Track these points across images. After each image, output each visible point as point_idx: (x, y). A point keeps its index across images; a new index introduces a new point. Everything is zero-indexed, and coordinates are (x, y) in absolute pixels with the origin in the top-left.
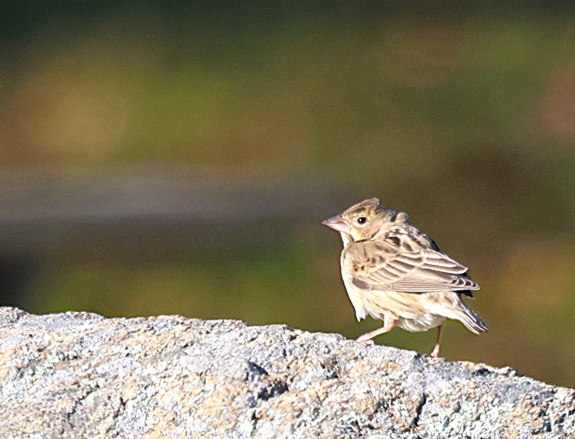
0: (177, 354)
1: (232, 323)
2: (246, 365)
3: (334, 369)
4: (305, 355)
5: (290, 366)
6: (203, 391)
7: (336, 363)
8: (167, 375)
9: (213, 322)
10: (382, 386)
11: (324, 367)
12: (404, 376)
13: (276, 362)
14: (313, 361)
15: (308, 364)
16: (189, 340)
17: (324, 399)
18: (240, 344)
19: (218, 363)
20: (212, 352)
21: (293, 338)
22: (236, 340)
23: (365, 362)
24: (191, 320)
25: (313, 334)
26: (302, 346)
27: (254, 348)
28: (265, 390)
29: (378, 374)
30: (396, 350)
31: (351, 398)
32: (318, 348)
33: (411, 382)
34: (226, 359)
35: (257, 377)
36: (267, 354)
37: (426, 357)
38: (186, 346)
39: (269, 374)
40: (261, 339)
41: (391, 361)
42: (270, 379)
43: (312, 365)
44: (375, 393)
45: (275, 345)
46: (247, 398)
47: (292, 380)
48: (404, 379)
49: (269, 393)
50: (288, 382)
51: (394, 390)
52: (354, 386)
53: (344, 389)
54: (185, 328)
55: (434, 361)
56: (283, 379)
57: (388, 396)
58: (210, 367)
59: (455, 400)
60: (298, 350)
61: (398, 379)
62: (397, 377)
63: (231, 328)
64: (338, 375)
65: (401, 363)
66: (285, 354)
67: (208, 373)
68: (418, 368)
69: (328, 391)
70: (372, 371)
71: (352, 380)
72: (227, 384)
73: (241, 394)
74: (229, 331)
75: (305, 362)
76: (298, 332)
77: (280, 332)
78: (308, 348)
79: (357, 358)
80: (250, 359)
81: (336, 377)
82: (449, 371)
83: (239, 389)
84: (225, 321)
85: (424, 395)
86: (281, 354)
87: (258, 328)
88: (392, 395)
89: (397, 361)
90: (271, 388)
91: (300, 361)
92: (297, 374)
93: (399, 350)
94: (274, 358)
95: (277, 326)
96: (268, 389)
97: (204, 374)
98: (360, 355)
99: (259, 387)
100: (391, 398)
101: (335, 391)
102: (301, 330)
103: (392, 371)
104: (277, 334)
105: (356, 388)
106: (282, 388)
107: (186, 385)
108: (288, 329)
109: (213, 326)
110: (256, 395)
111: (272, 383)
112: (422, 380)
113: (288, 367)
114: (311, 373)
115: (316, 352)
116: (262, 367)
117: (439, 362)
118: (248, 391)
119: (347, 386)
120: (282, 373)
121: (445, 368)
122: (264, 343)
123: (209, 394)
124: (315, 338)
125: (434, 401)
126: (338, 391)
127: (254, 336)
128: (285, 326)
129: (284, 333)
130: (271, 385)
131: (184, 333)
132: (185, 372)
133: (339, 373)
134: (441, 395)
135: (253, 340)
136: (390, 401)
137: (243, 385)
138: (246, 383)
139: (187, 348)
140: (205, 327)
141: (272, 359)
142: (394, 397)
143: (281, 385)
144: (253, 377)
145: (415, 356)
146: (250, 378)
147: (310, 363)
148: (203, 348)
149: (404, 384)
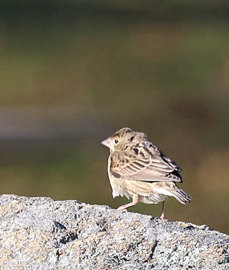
0: (13, 217)
1: (46, 199)
2: (53, 223)
3: (104, 226)
4: (87, 217)
5: (79, 224)
6: (28, 238)
7: (105, 222)
8: (7, 229)
9: (34, 198)
10: (132, 235)
11: (98, 225)
12: (145, 230)
13: (70, 221)
14: (92, 221)
15: (89, 223)
16: (21, 209)
17: (98, 243)
18: (50, 211)
19: (37, 222)
20: (34, 216)
21: (80, 208)
22: (48, 209)
23: (122, 222)
24: (21, 197)
25: (92, 206)
26: (85, 212)
27: (58, 213)
28: (64, 238)
29: (129, 229)
30: (140, 215)
31: (114, 243)
32: (95, 213)
33: (148, 234)
34: (41, 220)
35: (59, 230)
36: (65, 217)
37: (157, 219)
38: (19, 212)
39: (67, 229)
40: (62, 208)
41: (137, 221)
42: (67, 231)
43: (91, 224)
44: (128, 240)
45: (70, 212)
46: (54, 243)
47: (80, 232)
48: (144, 232)
49: (66, 240)
50: (78, 233)
51: (139, 238)
52: (116, 236)
53: (110, 237)
54: (18, 202)
55: (162, 221)
56: (75, 232)
57: (135, 242)
58: (32, 224)
59: (174, 244)
60: (83, 215)
61: (141, 232)
62: (140, 231)
63: (44, 202)
64: (106, 229)
65: (142, 222)
66: (76, 217)
67: (31, 228)
68: (153, 225)
69: (101, 239)
70: (126, 227)
71: (114, 232)
72: (42, 234)
73: (50, 240)
74: (43, 204)
75: (87, 222)
76: (84, 204)
77: (73, 204)
78: (89, 213)
79: (117, 219)
80: (56, 220)
81: (106, 230)
82: (171, 227)
83: (49, 238)
84: (41, 197)
85: (156, 241)
86: (73, 217)
87: (60, 202)
88: (137, 241)
89: (140, 221)
90: (68, 236)
91: (85, 221)
92: (83, 229)
93: (142, 215)
94: (69, 220)
95: (71, 201)
96: (66, 237)
97: (29, 228)
98: (119, 217)
99: (61, 236)
100: (137, 243)
101: (104, 238)
102: (85, 203)
103: (138, 227)
104: (71, 205)
105: (117, 236)
106: (74, 237)
107: (18, 235)
108: (78, 203)
109: (34, 201)
110: (59, 241)
111: (68, 234)
112: (155, 232)
113: (78, 225)
114: (91, 228)
115: (94, 216)
116: (63, 224)
117: (165, 222)
118: (55, 238)
119: (111, 236)
120: (74, 228)
121: (168, 226)
122: (64, 211)
123: (32, 240)
124: (93, 208)
125: (162, 244)
126: (106, 238)
127: (58, 207)
128: (76, 201)
129: (75, 205)
130: (68, 235)
131: (17, 205)
132: (18, 228)
133: (107, 228)
134: (166, 241)
135: (57, 208)
136: (136, 244)
137: (52, 234)
138: (53, 234)
139: (19, 213)
140: (29, 201)
141: (68, 220)
142: (138, 242)
143: (74, 235)
144: (57, 231)
145: (151, 218)
146: (55, 231)
147: (90, 222)
148: (28, 213)
149: (144, 234)
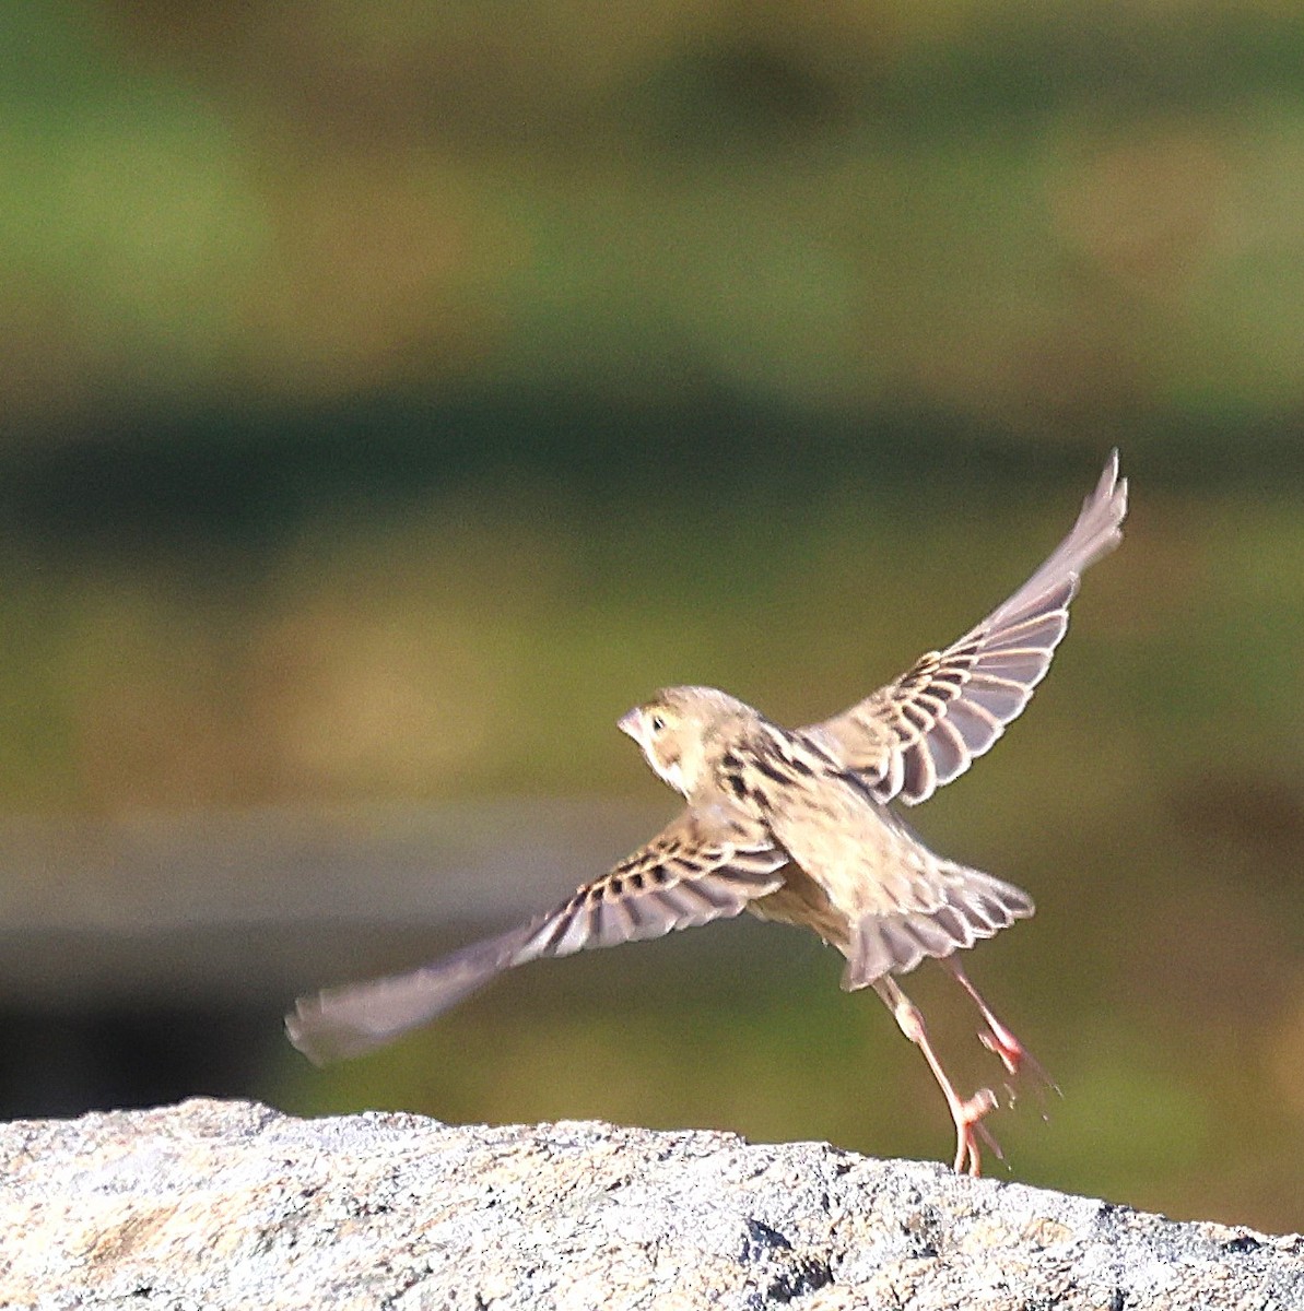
0: (598, 1203)
1: (715, 1137)
2: (744, 1228)
3: (929, 1236)
4: (868, 1206)
5: (836, 1229)
6: (652, 1281)
7: (934, 1223)
8: (575, 1249)
9: (673, 1136)
10: (1030, 1272)
11: (907, 1232)
12: (1077, 1252)
13: (808, 1220)
14: (885, 1219)
15: (875, 1226)
16: (623, 1175)
17: (908, 1301)
18: (732, 1183)
19: (684, 1222)
20: (672, 1198)
21: (843, 1170)
22: (723, 1174)
23: (994, 1221)
24: (627, 1131)
25: (886, 1163)
26: (861, 1187)
27: (760, 1191)
28: (784, 1280)
29: (1020, 1247)
30: (1059, 1196)
31: (964, 1299)
32: (896, 1191)
33: (1093, 1267)
34: (701, 1214)
35: (766, 1253)
36: (788, 1203)
37: (1123, 1211)
38: (617, 1185)
39: (793, 1246)
40: (776, 1171)
41: (1051, 1220)
42: (794, 1256)
43: (882, 1228)
44: (1016, 1290)
45: (806, 1185)
46: (745, 1298)
47: (840, 1259)
48: (1077, 1259)
49: (792, 1286)
50: (833, 1263)
51: (1056, 1281)
52: (972, 1270)
53: (951, 1279)
54: (614, 1147)
55: (1141, 1220)
56: (823, 1257)
57: (1044, 1295)
58: (667, 1230)
59: (1184, 1303)
60: (854, 1196)
61: (1065, 1259)
62: (1061, 1255)
63: (711, 1147)
64: (937, 1249)
65: (1069, 1224)
66: (826, 1204)
67: (662, 1244)
68: (1109, 1235)
69: (916, 1284)
70: (1010, 1241)
71: (967, 1260)
72: (702, 1266)
73: (733, 1288)
74: (708, 1155)
75: (869, 1222)
76: (853, 1157)
77: (816, 1157)
78: (874, 1191)
79: (978, 1213)
80: (752, 1214)
81: (934, 1253)
82: (1173, 1241)
83: (729, 1279)
84: (699, 1132)
85: (1118, 1291)
86: (818, 1205)
87: (770, 1148)
88: (1051, 1293)
89: (1062, 1220)
90: (797, 1275)
91: (859, 1220)
92: (852, 1247)
93: (1067, 1197)
94: (803, 1213)
95: (808, 1144)
96: (790, 1277)
97: (654, 1244)
98: (984, 1206)
99: (771, 1274)
100: (1048, 1299)
101: (931, 1282)
102: (862, 1153)
103: (1052, 1241)
104: (808, 1162)
105: (976, 1276)
106: (819, 1276)
107: (615, 1267)
108: (833, 1152)
109: (673, 1145)
110: (763, 1290)
111: (799, 1265)
112: (1114, 1261)
113: (833, 1232)
114: (880, 1245)
115: (891, 1201)
116: (778, 1230)
117: (1152, 1223)
118: (748, 1282)
119: (955, 1273)
120: (818, 1244)
121: (1164, 1236)
122: (783, 1182)
123: (666, 1288)
124: (888, 1170)
125: (1140, 1305)
126: (936, 1282)
127: (761, 1166)
128: (826, 1144)
129: (825, 1160)
130: (797, 1270)
131: (613, 1159)
132: (614, 1242)
133: (940, 1245)
134: (1154, 1293)
135: (759, 1173)
136: (1047, 1305)
137: (738, 1268)
138: (744, 1266)
139: (618, 1189)
140: (657, 1145)
141: (799, 1214)
142: (1054, 1297)
143: (818, 1270)
144: (758, 1252)
145: (1101, 1210)
146: (751, 1254)
147: (880, 1224)
148: (652, 1190)
149: (1076, 1270)
